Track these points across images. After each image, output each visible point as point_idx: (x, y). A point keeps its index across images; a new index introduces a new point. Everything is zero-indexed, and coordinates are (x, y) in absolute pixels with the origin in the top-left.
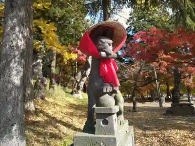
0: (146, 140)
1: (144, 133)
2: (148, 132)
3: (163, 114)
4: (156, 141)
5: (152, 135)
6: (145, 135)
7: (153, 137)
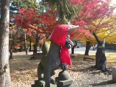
0: (24, 77)
1: (21, 72)
2: (24, 72)
3: (29, 59)
4: (30, 76)
5: (27, 73)
6: (22, 74)
7: (28, 74)
